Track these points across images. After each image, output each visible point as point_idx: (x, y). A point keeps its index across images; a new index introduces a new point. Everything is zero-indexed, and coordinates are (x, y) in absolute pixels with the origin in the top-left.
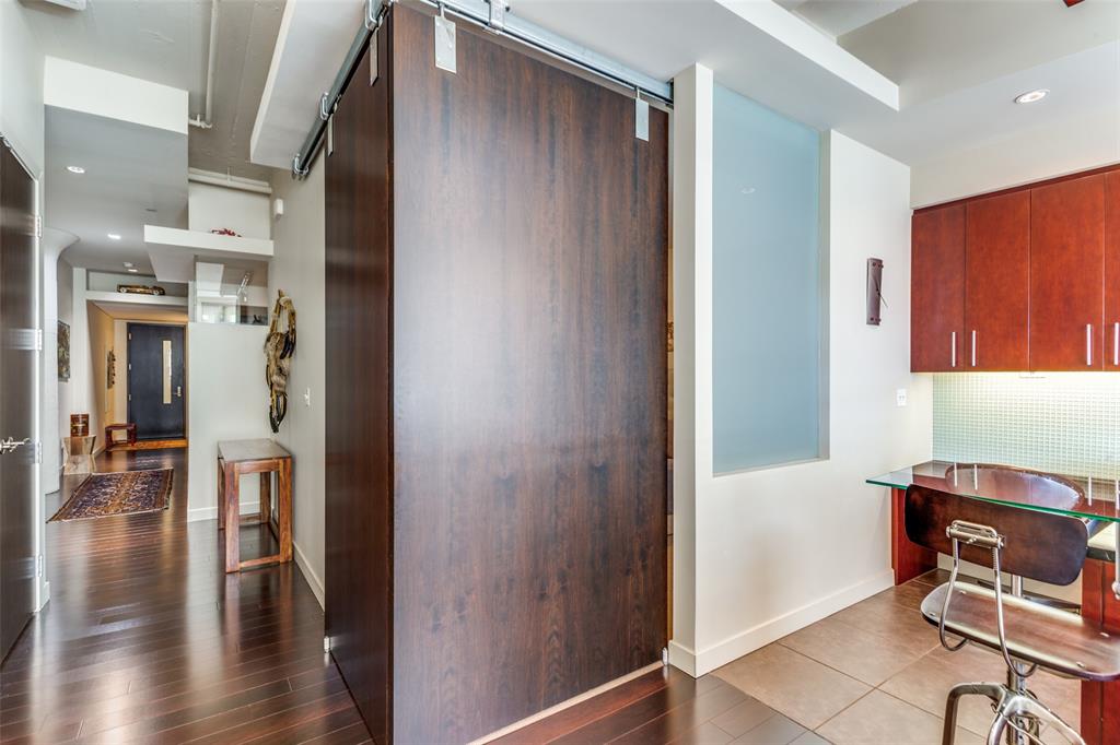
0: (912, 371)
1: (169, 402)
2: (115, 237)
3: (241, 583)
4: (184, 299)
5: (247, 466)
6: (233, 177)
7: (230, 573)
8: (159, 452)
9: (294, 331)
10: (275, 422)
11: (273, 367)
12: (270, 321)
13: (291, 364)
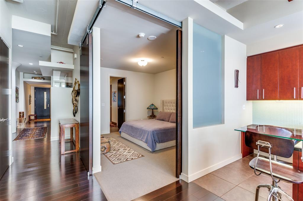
0: (247, 100)
1: (46, 108)
2: (31, 64)
3: (65, 157)
4: (50, 81)
5: (67, 126)
6: (63, 48)
7: (62, 155)
8: (43, 122)
9: (79, 89)
10: (74, 114)
11: (74, 99)
12: (73, 87)
13: (79, 98)
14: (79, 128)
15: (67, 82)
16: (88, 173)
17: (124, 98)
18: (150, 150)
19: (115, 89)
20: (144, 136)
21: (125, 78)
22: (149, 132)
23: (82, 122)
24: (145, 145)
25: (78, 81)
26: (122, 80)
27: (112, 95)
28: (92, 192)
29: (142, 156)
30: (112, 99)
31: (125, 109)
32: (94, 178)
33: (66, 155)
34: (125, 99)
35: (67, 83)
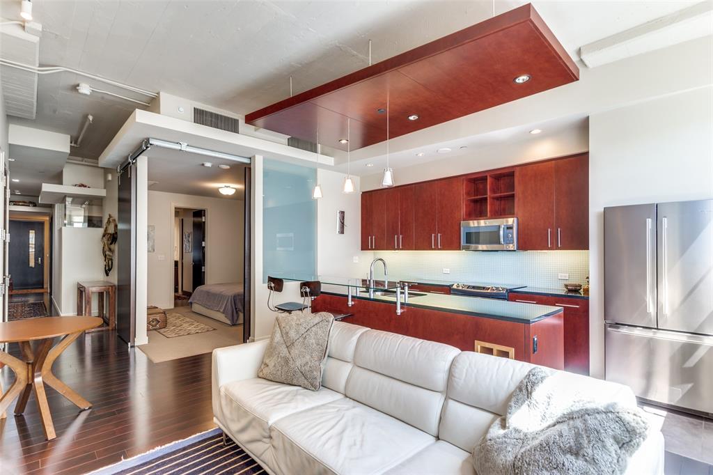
0: (362, 250)
1: (33, 266)
2: (17, 181)
3: (92, 336)
4: (50, 209)
5: (95, 289)
6: (86, 159)
7: (88, 333)
8: (26, 295)
9: (116, 233)
10: (107, 271)
11: (106, 248)
12: (105, 227)
13: (115, 247)
14: (115, 293)
15: (90, 215)
16: (129, 344)
17: (203, 245)
18: (229, 322)
19: (189, 229)
20: (222, 304)
21: (204, 211)
22: (229, 296)
23: (120, 284)
24: (222, 317)
25: (115, 220)
26: (199, 213)
27: (184, 239)
28: (135, 374)
29: (214, 329)
30: (184, 246)
31: (204, 266)
32: (137, 350)
33: (93, 334)
34: (204, 247)
35: (89, 217)
